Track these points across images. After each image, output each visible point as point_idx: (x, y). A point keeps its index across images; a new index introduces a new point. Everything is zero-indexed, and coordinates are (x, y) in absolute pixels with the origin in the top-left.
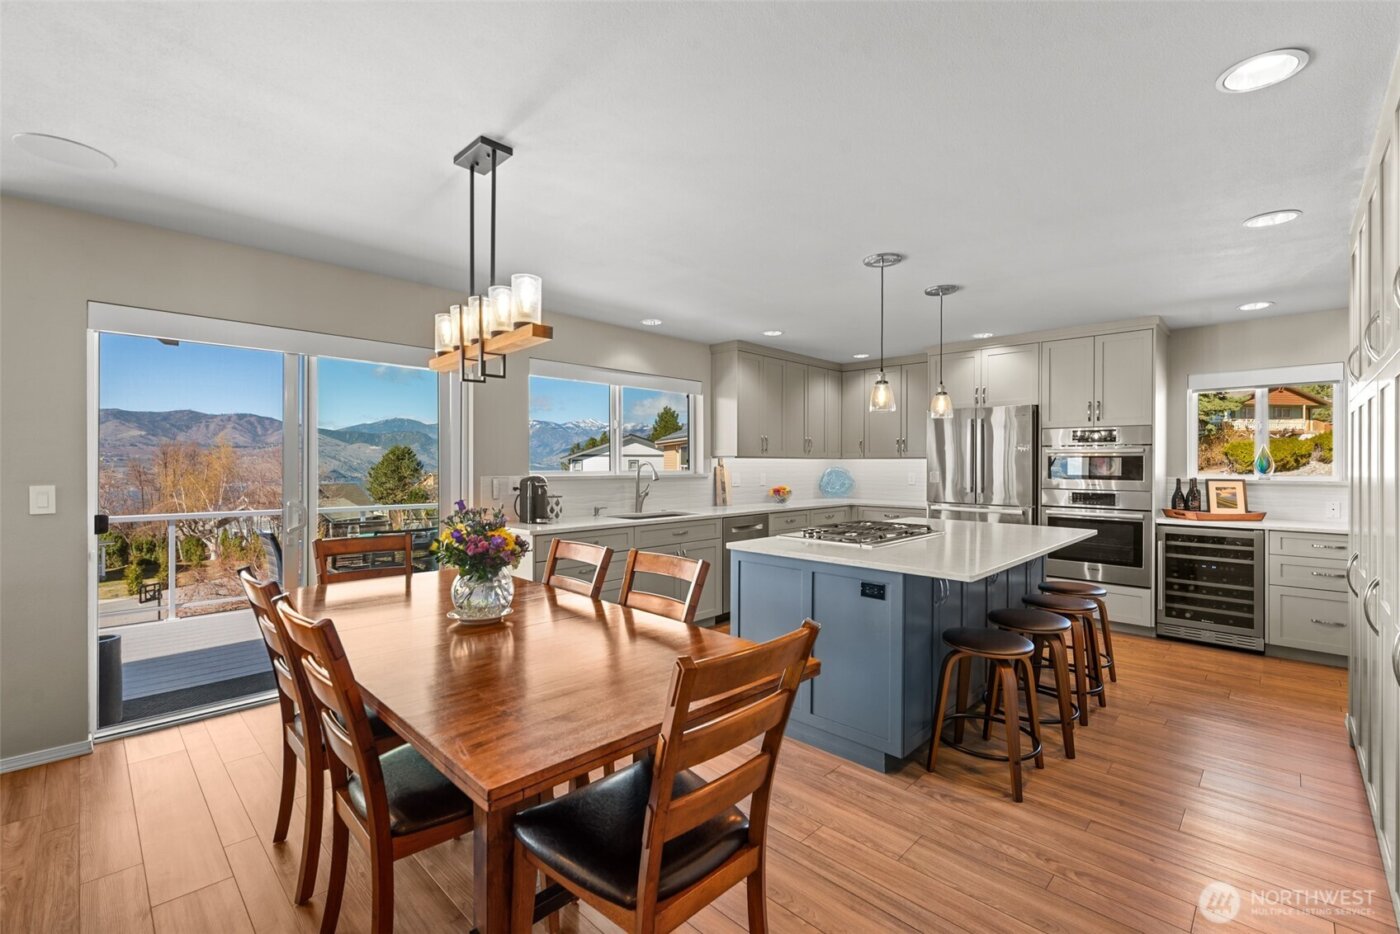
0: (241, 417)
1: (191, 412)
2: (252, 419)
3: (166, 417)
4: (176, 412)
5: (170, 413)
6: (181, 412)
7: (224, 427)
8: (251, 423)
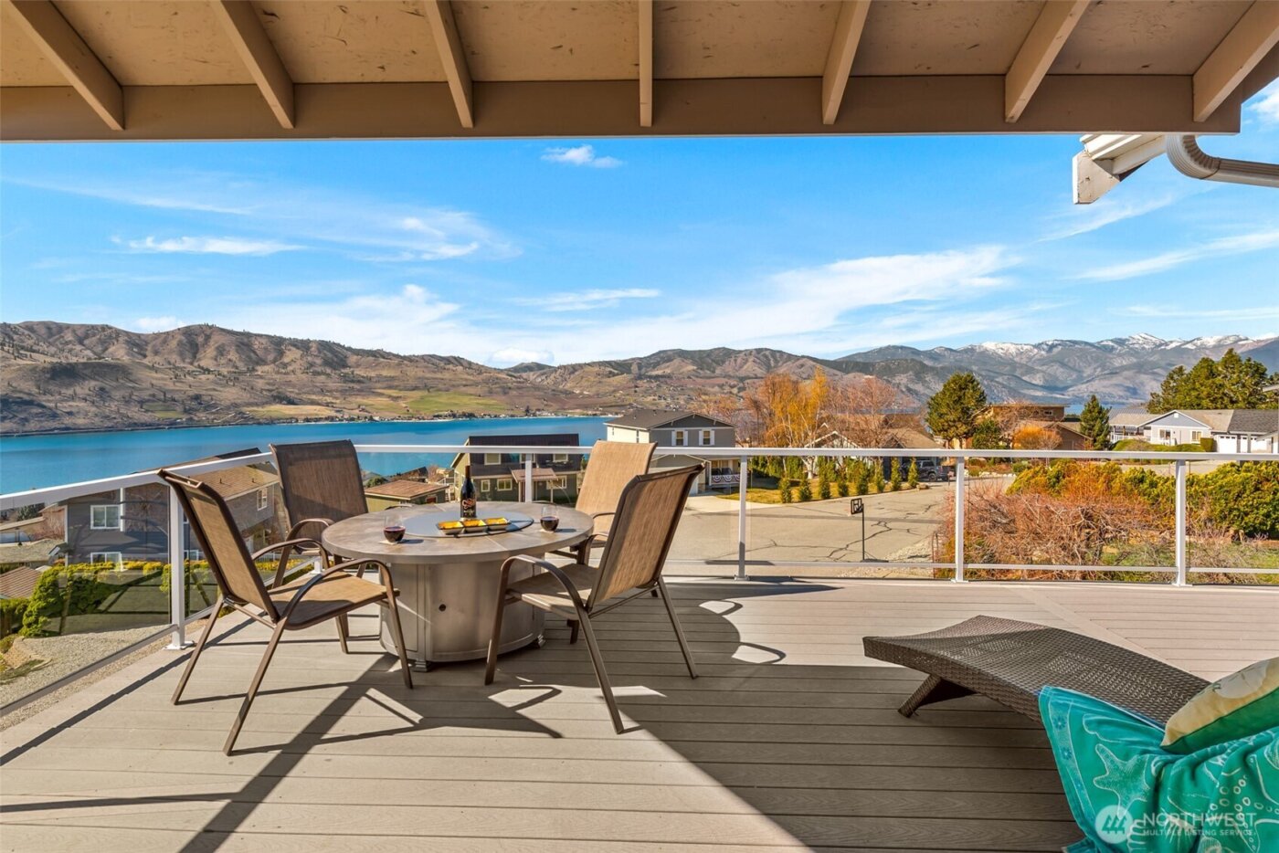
0: (759, 351)
1: (724, 349)
2: (767, 353)
3: (709, 353)
4: (716, 349)
5: (711, 351)
6: (719, 349)
7: (747, 361)
8: (766, 356)
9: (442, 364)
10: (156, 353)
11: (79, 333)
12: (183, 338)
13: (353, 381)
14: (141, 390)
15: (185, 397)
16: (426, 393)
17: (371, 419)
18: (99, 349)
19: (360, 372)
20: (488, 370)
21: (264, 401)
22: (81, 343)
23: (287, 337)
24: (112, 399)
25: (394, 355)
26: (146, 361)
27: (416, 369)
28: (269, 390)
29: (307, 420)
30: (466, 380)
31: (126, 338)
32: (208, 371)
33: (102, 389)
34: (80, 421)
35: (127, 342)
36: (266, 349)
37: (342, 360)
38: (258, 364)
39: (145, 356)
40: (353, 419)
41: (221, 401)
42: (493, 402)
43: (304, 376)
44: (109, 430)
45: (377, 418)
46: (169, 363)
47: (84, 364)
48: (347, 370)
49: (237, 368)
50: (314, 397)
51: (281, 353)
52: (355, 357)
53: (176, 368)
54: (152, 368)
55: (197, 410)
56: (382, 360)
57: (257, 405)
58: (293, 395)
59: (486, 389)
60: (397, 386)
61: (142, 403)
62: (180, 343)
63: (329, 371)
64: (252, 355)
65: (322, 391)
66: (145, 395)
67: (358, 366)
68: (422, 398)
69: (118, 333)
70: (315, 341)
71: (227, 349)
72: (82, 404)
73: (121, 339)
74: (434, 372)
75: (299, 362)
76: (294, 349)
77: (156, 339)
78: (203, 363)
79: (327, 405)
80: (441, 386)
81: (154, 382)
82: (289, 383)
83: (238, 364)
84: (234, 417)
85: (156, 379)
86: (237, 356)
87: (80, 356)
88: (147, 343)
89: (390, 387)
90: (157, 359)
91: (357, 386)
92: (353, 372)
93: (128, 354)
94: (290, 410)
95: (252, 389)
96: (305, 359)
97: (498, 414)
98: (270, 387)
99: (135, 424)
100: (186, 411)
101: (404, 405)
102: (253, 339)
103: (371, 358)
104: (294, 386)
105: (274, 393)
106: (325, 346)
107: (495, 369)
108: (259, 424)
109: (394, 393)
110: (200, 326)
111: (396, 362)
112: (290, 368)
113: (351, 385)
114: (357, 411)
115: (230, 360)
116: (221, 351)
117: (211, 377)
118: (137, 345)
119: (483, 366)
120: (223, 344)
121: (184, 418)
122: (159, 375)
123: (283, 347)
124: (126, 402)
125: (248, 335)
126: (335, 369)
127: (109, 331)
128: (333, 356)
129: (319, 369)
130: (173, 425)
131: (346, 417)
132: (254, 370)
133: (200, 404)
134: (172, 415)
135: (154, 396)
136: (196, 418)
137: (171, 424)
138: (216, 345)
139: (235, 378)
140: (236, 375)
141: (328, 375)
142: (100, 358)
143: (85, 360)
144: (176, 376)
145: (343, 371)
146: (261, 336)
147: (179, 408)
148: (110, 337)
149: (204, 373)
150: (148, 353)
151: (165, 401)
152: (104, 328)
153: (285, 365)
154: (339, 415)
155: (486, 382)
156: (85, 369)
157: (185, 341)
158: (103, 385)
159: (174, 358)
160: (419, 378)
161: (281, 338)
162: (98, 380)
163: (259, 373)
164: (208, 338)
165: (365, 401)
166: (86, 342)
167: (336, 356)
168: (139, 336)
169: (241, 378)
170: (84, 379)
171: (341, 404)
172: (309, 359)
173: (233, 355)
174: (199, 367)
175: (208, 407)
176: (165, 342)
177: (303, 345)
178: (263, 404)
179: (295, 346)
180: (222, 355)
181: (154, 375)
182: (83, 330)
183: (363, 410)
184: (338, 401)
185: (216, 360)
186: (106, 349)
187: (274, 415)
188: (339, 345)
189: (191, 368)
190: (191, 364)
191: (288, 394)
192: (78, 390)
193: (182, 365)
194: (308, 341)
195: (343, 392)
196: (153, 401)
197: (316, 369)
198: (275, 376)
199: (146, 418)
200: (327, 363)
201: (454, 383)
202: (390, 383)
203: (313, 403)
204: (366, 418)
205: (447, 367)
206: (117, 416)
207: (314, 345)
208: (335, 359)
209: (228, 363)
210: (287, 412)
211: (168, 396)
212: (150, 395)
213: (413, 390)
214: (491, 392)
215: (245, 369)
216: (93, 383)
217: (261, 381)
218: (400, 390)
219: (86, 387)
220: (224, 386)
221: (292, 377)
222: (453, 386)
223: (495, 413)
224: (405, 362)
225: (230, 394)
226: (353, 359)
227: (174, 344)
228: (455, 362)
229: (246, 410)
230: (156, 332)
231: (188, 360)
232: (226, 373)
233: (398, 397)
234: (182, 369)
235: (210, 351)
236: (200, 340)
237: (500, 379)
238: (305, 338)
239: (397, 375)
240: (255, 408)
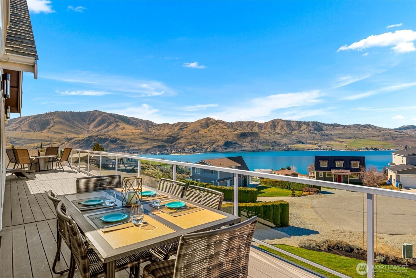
9: (362, 128)
10: (265, 128)
11: (247, 124)
12: (272, 123)
13: (325, 136)
14: (261, 139)
15: (272, 142)
16: (354, 140)
17: (332, 149)
18: (251, 128)
19: (327, 132)
20: (384, 129)
21: (295, 143)
22: (247, 127)
23: (302, 121)
24: (254, 142)
25: (341, 125)
26: (262, 131)
27: (351, 130)
28: (296, 139)
29: (308, 150)
30: (373, 134)
31: (257, 125)
32: (278, 133)
33: (252, 139)
34: (247, 149)
35: (258, 126)
36: (295, 125)
37: (321, 128)
38: (293, 131)
39: (262, 130)
40: (324, 150)
41: (282, 143)
42: (386, 143)
43: (307, 134)
44: (253, 151)
45: (334, 149)
46: (268, 132)
47: (248, 132)
48: (322, 132)
49: (286, 132)
50: (311, 142)
51: (300, 127)
52: (326, 127)
53: (270, 133)
54: (264, 133)
55: (275, 146)
56: (336, 127)
57: (292, 144)
58: (304, 141)
59: (384, 138)
60: (342, 137)
61: (261, 143)
62: (271, 125)
63: (316, 132)
64: (291, 128)
65: (314, 140)
66: (262, 141)
67: (327, 130)
68: (353, 142)
69: (256, 123)
70: (311, 122)
71: (284, 126)
72: (247, 144)
73: (256, 125)
74: (358, 131)
75: (306, 129)
76: (304, 125)
77: (265, 124)
78: (277, 131)
79: (315, 144)
80: (361, 137)
81: (264, 137)
82: (302, 137)
83: (287, 131)
84: (286, 148)
85: (265, 136)
86: (287, 128)
87: (247, 130)
88: (262, 126)
89: (339, 138)
90: (265, 130)
91: (326, 137)
92: (325, 133)
93: (258, 129)
94: (303, 146)
95: (291, 139)
96: (308, 128)
97: (389, 149)
98: (297, 138)
99: (259, 150)
100: (272, 146)
101: (345, 145)
102: (291, 122)
103: (332, 127)
104: (304, 138)
105: (298, 140)
106: (315, 123)
107: (388, 129)
108: (293, 150)
109: (341, 140)
110: (276, 119)
111: (342, 128)
112: (303, 132)
113: (324, 137)
114: (326, 147)
115: (285, 130)
116: (282, 127)
117: (279, 135)
118: (260, 126)
119: (382, 128)
120: (283, 125)
121: (272, 148)
122: (265, 135)
123: (301, 125)
124: (257, 143)
125: (290, 121)
126: (318, 132)
127: (254, 123)
128: (318, 127)
129: (313, 132)
130: (269, 150)
131: (322, 149)
132: (292, 133)
133: (276, 144)
134: (268, 147)
135: (264, 141)
136: (275, 148)
137: (268, 150)
138: (281, 125)
139: (286, 136)
140: (286, 135)
141: (316, 134)
142: (252, 131)
143: (247, 132)
144: (270, 135)
145: (321, 132)
146: (293, 121)
147: (270, 145)
148: (254, 125)
149: (277, 134)
150: (263, 129)
151: (267, 143)
152: (253, 122)
153: (301, 131)
154: (320, 148)
155: (384, 135)
156: (248, 134)
157: (272, 124)
158: (252, 138)
159: (269, 130)
160: (352, 134)
161: (300, 122)
162: (251, 137)
163: (293, 134)
164: (278, 123)
165: (329, 143)
166: (248, 126)
167: (319, 127)
168: (260, 124)
169: (288, 135)
170: (248, 137)
171: (320, 144)
172: (309, 128)
173: (285, 128)
174: (276, 132)
175: (278, 145)
176: (267, 125)
177: (307, 124)
178: (294, 144)
179: (305, 124)
180: (282, 128)
181: (264, 135)
182: (248, 123)
183: (329, 146)
184: (319, 143)
185: (281, 130)
186: (253, 128)
187: (298, 148)
188: (320, 123)
189: (274, 133)
190: (274, 131)
191: (302, 141)
192: (246, 140)
193: (271, 132)
194: (309, 122)
195: (321, 140)
196: (264, 143)
197: (311, 132)
198: (299, 135)
199: (262, 148)
200: (315, 129)
201: (367, 135)
202: (339, 136)
203: (310, 143)
204: (329, 149)
205: (365, 129)
206: (255, 147)
207: (311, 123)
208: (318, 128)
209: (284, 131)
210: (301, 147)
211: (268, 141)
212: (263, 141)
213: (349, 138)
214: (386, 139)
215: (289, 132)
216: (249, 138)
217: (294, 136)
218: (344, 139)
219: (248, 139)
220: (283, 138)
221: (303, 135)
222: (367, 137)
223: (388, 148)
224: (346, 128)
225: (284, 141)
226: (325, 128)
227: (269, 125)
228: (369, 127)
229: (289, 146)
230: (265, 122)
231: (273, 130)
232: (283, 134)
233: (342, 142)
234: (271, 133)
235: (279, 127)
236: (276, 124)
237: (391, 133)
238: (308, 121)
239: (342, 133)
240: (292, 145)
